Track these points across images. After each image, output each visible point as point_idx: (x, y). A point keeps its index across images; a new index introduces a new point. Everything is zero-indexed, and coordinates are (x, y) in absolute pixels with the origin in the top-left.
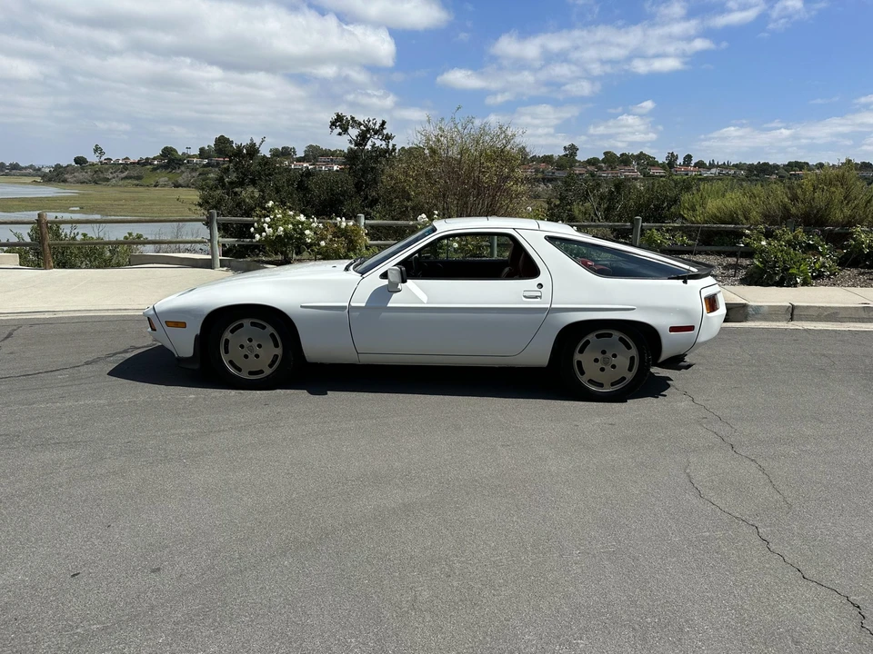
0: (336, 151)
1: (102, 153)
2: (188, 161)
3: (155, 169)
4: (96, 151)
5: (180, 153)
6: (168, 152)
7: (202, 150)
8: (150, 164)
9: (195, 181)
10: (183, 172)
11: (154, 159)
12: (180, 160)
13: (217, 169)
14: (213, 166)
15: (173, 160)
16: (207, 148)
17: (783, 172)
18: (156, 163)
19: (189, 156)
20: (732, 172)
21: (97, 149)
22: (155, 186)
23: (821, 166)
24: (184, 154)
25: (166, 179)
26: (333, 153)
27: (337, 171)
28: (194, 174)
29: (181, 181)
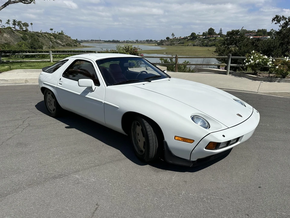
0: (253, 31)
1: (174, 36)
2: (199, 37)
3: (188, 40)
4: (172, 35)
5: (196, 35)
6: (193, 34)
7: (204, 33)
8: (187, 39)
9: (200, 44)
10: (196, 41)
11: (188, 37)
12: (196, 37)
13: (207, 40)
14: (206, 39)
15: (194, 37)
16: (205, 32)
18: (189, 38)
19: (199, 36)
21: (173, 35)
22: (187, 46)
24: (198, 35)
25: (191, 43)
26: (251, 32)
27: (252, 39)
28: (200, 42)
29: (195, 44)
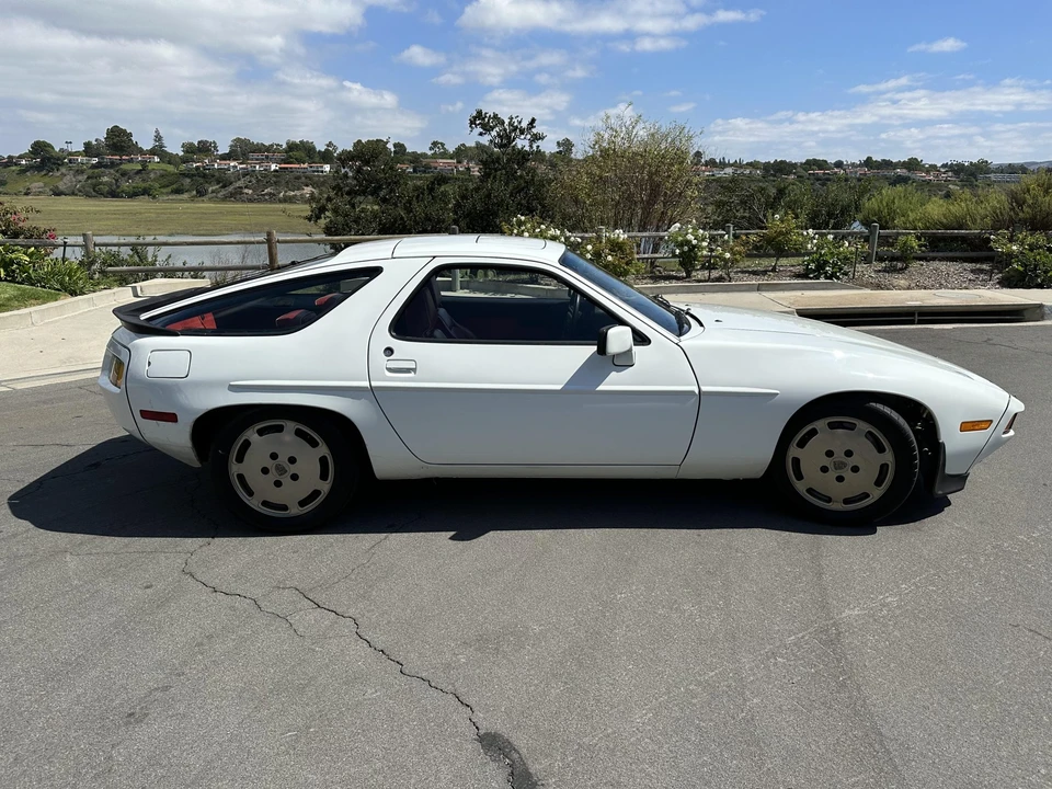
0: (272, 145)
2: (70, 161)
3: (24, 171)
5: (57, 150)
6: (40, 148)
7: (88, 145)
8: (16, 164)
9: (83, 186)
10: (63, 175)
11: (21, 157)
12: (58, 159)
13: (112, 171)
14: (106, 166)
15: (49, 159)
16: (94, 143)
17: (803, 173)
18: (24, 162)
19: (71, 154)
20: (748, 172)
22: (27, 194)
23: (839, 164)
24: (62, 150)
25: (41, 184)
26: (269, 149)
27: (275, 171)
28: (80, 178)
29: (62, 186)
